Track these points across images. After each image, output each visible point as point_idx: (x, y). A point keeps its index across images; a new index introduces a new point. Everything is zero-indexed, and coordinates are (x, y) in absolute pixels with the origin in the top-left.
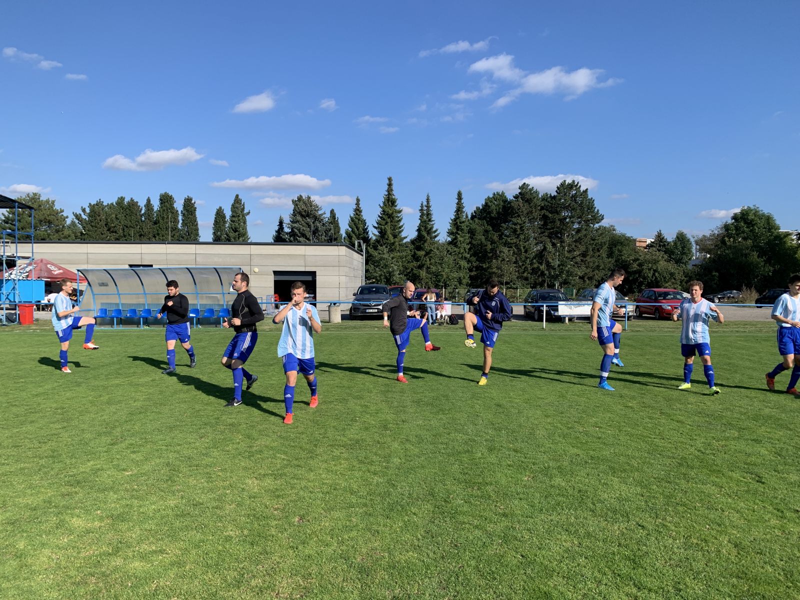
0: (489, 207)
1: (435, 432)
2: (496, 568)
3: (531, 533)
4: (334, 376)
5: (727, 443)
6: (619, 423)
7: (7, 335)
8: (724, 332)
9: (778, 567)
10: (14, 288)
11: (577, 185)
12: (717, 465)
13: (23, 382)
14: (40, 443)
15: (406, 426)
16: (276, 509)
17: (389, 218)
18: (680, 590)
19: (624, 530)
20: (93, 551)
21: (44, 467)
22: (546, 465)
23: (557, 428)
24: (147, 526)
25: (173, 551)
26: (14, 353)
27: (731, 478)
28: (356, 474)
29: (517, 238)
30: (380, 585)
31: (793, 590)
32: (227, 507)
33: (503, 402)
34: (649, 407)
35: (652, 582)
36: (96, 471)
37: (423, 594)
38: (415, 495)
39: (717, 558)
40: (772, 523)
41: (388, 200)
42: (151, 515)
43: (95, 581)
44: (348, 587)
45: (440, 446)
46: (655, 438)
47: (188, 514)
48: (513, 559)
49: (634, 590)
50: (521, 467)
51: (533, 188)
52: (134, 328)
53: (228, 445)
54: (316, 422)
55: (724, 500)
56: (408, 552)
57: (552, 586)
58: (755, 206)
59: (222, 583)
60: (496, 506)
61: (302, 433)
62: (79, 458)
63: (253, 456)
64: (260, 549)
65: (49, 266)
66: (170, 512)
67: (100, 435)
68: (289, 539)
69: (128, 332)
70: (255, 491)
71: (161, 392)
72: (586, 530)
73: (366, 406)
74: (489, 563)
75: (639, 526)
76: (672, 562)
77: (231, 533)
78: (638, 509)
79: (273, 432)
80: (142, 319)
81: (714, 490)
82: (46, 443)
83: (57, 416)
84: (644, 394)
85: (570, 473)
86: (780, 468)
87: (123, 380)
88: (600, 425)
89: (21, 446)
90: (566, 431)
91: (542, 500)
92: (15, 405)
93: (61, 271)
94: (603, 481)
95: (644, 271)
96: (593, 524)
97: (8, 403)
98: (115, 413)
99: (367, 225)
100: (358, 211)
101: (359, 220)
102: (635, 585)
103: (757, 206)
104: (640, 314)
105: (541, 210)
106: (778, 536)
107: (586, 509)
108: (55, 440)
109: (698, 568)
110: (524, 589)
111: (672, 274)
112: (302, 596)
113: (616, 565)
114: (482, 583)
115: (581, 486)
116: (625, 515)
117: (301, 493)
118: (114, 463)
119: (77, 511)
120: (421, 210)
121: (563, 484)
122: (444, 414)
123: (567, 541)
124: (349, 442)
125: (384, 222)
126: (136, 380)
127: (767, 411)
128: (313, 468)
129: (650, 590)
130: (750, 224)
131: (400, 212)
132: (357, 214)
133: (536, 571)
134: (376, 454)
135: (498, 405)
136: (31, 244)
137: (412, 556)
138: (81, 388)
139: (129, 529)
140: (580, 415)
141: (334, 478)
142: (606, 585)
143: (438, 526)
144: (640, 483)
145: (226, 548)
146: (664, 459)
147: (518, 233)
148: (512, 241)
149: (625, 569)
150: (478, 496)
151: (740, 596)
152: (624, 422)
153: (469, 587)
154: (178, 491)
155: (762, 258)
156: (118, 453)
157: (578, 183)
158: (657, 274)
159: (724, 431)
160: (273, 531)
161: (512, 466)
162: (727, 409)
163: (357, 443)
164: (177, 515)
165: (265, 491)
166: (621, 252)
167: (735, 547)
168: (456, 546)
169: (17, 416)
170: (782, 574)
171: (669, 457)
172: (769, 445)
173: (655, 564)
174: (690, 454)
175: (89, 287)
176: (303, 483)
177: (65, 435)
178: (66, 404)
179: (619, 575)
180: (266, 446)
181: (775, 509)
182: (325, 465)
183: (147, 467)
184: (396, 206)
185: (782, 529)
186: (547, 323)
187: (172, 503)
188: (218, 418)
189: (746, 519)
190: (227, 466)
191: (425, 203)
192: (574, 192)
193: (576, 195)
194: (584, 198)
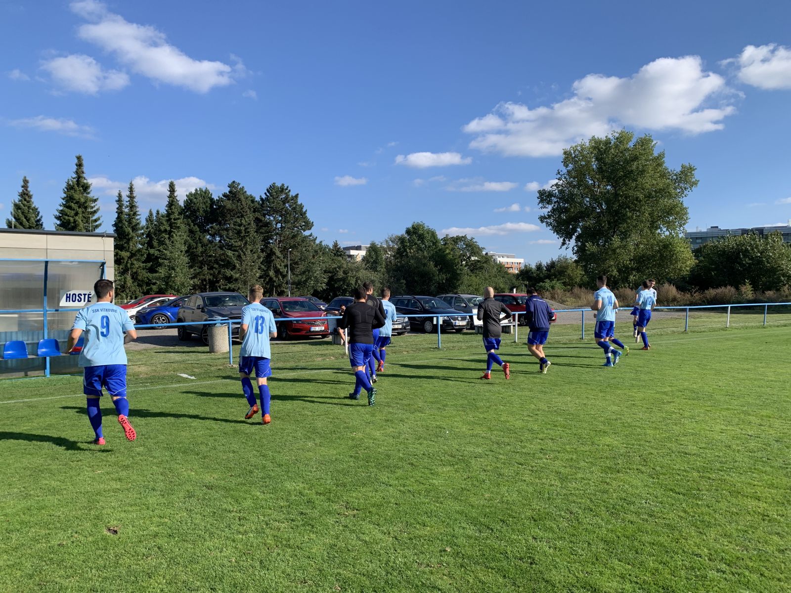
11: (286, 189)
17: (79, 207)
41: (77, 184)
58: (422, 222)
100: (25, 195)
120: (120, 201)
131: (95, 201)
132: (24, 200)
157: (288, 187)
184: (89, 193)
192: (284, 196)
193: (286, 199)
194: (295, 203)
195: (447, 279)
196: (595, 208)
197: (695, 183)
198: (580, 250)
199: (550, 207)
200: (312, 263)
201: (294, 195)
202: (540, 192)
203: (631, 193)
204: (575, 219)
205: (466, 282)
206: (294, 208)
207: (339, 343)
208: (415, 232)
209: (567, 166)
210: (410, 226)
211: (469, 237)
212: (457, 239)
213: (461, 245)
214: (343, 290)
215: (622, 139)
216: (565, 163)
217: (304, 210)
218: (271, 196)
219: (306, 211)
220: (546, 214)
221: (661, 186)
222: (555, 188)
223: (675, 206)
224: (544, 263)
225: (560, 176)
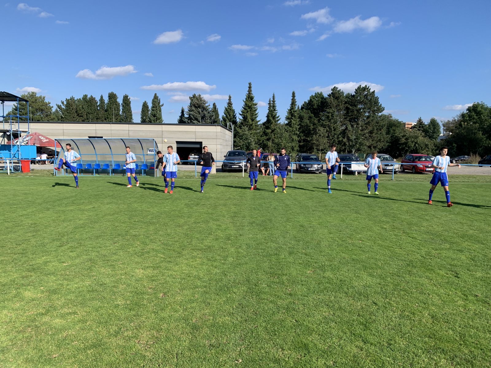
0: (312, 102)
1: (258, 242)
2: (278, 328)
3: (305, 306)
4: (204, 207)
5: (441, 252)
6: (375, 238)
7: (13, 178)
8: (455, 181)
9: (457, 331)
10: (18, 150)
11: (368, 88)
12: (431, 266)
13: (15, 207)
14: (17, 245)
15: (242, 238)
16: (150, 288)
17: (249, 108)
18: (390, 344)
19: (364, 306)
20: (34, 312)
21: (16, 260)
22: (323, 263)
23: (335, 240)
24: (69, 297)
25: (81, 313)
26: (14, 190)
27: (438, 274)
28: (204, 267)
29: (330, 121)
30: (204, 337)
31: (464, 347)
32: (121, 286)
33: (306, 224)
34: (397, 228)
35: (374, 339)
36: (46, 263)
37: (228, 343)
38: (237, 281)
39: (419, 325)
40: (458, 303)
41: (249, 97)
42: (73, 290)
43: (30, 330)
44: (184, 337)
45: (260, 251)
46: (396, 248)
47: (96, 290)
48: (289, 322)
49: (362, 344)
50: (307, 265)
51: (340, 90)
52: (90, 175)
53: (129, 248)
54: (187, 235)
55: (431, 288)
56: (225, 316)
57: (311, 340)
58: (482, 102)
59: (107, 334)
60: (286, 289)
61: (177, 241)
62: (38, 254)
63: (143, 255)
64: (134, 313)
65: (40, 137)
66: (85, 289)
67: (54, 240)
68: (154, 307)
69: (85, 178)
70: (140, 276)
71: (97, 215)
72: (339, 305)
73: (220, 225)
74: (274, 324)
75: (374, 303)
76: (390, 326)
77: (119, 302)
78: (375, 293)
79: (160, 241)
80: (94, 170)
81: (425, 281)
82: (20, 245)
83: (31, 229)
84: (395, 220)
85: (337, 269)
86: (472, 268)
87: (75, 207)
88: (362, 239)
89: (5, 247)
90: (341, 242)
91: (316, 286)
92: (8, 221)
93: (48, 140)
94: (356, 275)
95: (409, 143)
96: (344, 302)
97: (4, 220)
98: (66, 227)
99: (235, 113)
100: (230, 104)
101: (230, 110)
102: (363, 341)
103: (483, 102)
104: (403, 170)
105: (345, 104)
106: (460, 311)
107: (342, 292)
108: (26, 243)
109: (405, 331)
110: (292, 342)
111: (426, 145)
112: (154, 343)
113: (353, 328)
114: (267, 338)
115: (342, 277)
116: (366, 296)
117: (168, 278)
118: (59, 258)
119: (29, 287)
120: (269, 104)
121: (331, 276)
122: (267, 231)
123: (325, 312)
124: (204, 248)
125: (246, 111)
126: (84, 207)
127: (471, 232)
128: (178, 263)
129: (371, 344)
130: (478, 113)
131: (256, 105)
132: (229, 106)
133: (302, 330)
134: (219, 255)
135: (302, 226)
136: (27, 124)
137: (227, 319)
138: (49, 211)
139: (58, 299)
140: (352, 233)
141: (190, 270)
142: (344, 340)
143: (248, 301)
144: (380, 277)
145: (113, 312)
146: (399, 261)
147: (330, 118)
148: (326, 124)
149: (359, 330)
150: (276, 283)
151: (428, 349)
152: (379, 238)
153: (258, 339)
154: (93, 276)
155: (485, 135)
156: (62, 251)
157: (369, 87)
158: (417, 145)
159: (441, 244)
160: (145, 302)
161: (302, 264)
162: (446, 231)
163: (209, 248)
164: (89, 291)
165: (146, 277)
166: (395, 131)
167: (432, 318)
168: (256, 313)
169: (7, 228)
170: (458, 336)
171: (402, 260)
172: (467, 254)
173: (378, 328)
174: (416, 259)
175: (62, 150)
176: (170, 273)
177: (33, 241)
178: (38, 221)
179: (354, 334)
180: (153, 249)
181: (462, 294)
182: (186, 261)
183: (77, 261)
184: (254, 101)
185: (465, 307)
186: (344, 175)
187: (87, 283)
188: (128, 231)
189: (442, 300)
190: (126, 261)
191: (272, 99)
192: (366, 93)
194: (373, 96)
201: (373, 91)
208: (475, 109)
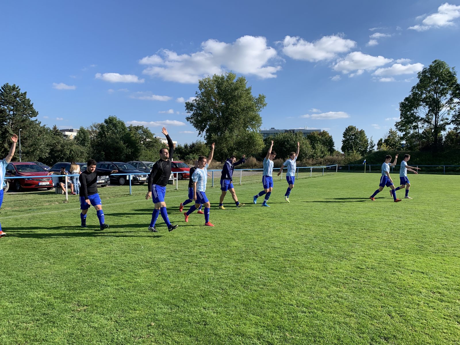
11: (17, 88)
58: (115, 116)
155: (125, 144)
192: (15, 93)
193: (17, 95)
194: (24, 98)
195: (131, 152)
196: (216, 115)
197: (265, 105)
198: (209, 138)
199: (192, 112)
200: (38, 139)
201: (23, 92)
202: (186, 103)
203: (234, 107)
204: (205, 120)
205: (143, 154)
206: (24, 102)
207: (60, 193)
208: (110, 122)
209: (201, 90)
210: (107, 118)
211: (145, 127)
212: (138, 128)
213: (140, 131)
214: (61, 158)
215: (230, 78)
216: (200, 88)
217: (31, 103)
218: (5, 92)
219: (33, 104)
220: (190, 116)
221: (249, 105)
222: (195, 101)
223: (256, 116)
224: (189, 145)
225: (197, 95)
